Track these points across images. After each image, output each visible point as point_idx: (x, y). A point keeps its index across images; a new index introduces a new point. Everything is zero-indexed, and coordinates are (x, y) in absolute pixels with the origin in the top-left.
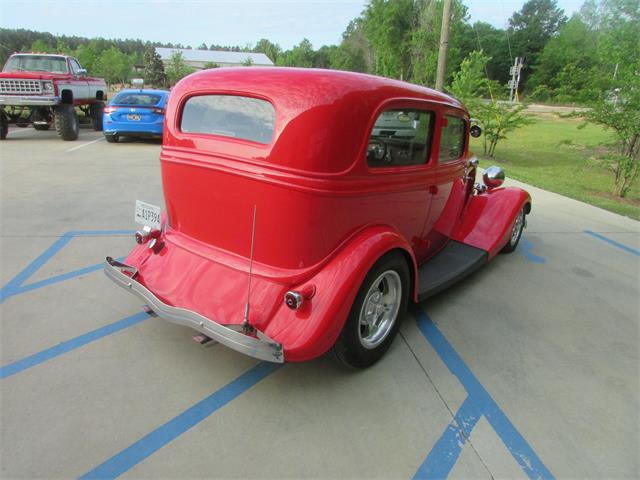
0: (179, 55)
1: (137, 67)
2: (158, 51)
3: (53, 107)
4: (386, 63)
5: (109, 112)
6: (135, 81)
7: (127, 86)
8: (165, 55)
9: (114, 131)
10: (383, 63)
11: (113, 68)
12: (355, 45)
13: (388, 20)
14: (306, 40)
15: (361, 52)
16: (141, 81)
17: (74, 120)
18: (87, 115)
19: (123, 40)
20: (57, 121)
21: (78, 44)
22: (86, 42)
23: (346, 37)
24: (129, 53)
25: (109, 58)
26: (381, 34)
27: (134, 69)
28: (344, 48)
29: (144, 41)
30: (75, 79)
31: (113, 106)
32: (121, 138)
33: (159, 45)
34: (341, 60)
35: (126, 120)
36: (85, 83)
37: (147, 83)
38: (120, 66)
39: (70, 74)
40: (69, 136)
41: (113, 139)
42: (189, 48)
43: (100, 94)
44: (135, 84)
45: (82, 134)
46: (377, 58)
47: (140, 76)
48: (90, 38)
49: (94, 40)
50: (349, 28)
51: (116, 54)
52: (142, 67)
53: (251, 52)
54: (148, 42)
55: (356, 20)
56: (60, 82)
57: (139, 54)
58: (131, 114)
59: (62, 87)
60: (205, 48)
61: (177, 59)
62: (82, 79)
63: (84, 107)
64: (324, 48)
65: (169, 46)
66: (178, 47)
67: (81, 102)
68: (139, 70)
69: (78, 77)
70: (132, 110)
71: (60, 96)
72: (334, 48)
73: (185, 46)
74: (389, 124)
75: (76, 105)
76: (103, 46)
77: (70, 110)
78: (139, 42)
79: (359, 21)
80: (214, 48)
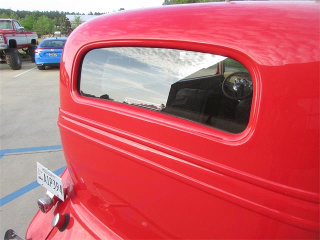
0: (78, 18)
1: (57, 25)
2: (67, 16)
3: (5, 50)
5: (38, 52)
6: (56, 33)
7: (52, 35)
8: (71, 18)
9: (42, 63)
11: (44, 26)
16: (59, 33)
17: (18, 57)
18: (27, 53)
19: (49, 11)
20: (7, 58)
21: (26, 15)
22: (29, 13)
24: (52, 18)
25: (41, 21)
27: (55, 26)
29: (60, 12)
30: (17, 33)
31: (40, 48)
32: (46, 67)
33: (68, 13)
35: (48, 56)
36: (24, 35)
37: (62, 34)
38: (48, 25)
39: (14, 30)
40: (16, 67)
41: (42, 68)
42: (84, 14)
43: (34, 41)
44: (56, 35)
45: (24, 65)
47: (59, 30)
48: (32, 11)
49: (34, 12)
51: (45, 19)
52: (59, 25)
54: (62, 12)
56: (7, 35)
57: (58, 18)
58: (51, 53)
59: (9, 38)
60: (92, 14)
61: (78, 20)
62: (22, 33)
63: (25, 49)
65: (73, 14)
66: (78, 14)
67: (22, 46)
68: (58, 27)
69: (19, 31)
70: (52, 50)
71: (8, 44)
73: (82, 14)
75: (20, 48)
76: (38, 15)
77: (15, 51)
78: (58, 12)
80: (96, 14)
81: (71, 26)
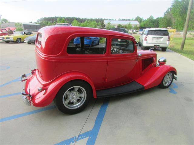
0: (110, 22)
2: (104, 21)
4: (179, 22)
9: (76, 43)
10: (178, 22)
12: (169, 17)
13: (179, 7)
14: (151, 16)
15: (170, 19)
19: (98, 19)
21: (86, 20)
22: (88, 20)
23: (165, 14)
26: (176, 12)
28: (164, 18)
34: (163, 22)
42: (115, 20)
46: (176, 20)
48: (89, 19)
49: (90, 19)
50: (167, 11)
53: (133, 20)
55: (169, 8)
60: (120, 20)
61: (109, 24)
64: (158, 18)
65: (110, 20)
68: (99, 27)
72: (161, 18)
74: (157, 43)
76: (92, 20)
79: (171, 8)
80: (122, 20)
81: (105, 27)
